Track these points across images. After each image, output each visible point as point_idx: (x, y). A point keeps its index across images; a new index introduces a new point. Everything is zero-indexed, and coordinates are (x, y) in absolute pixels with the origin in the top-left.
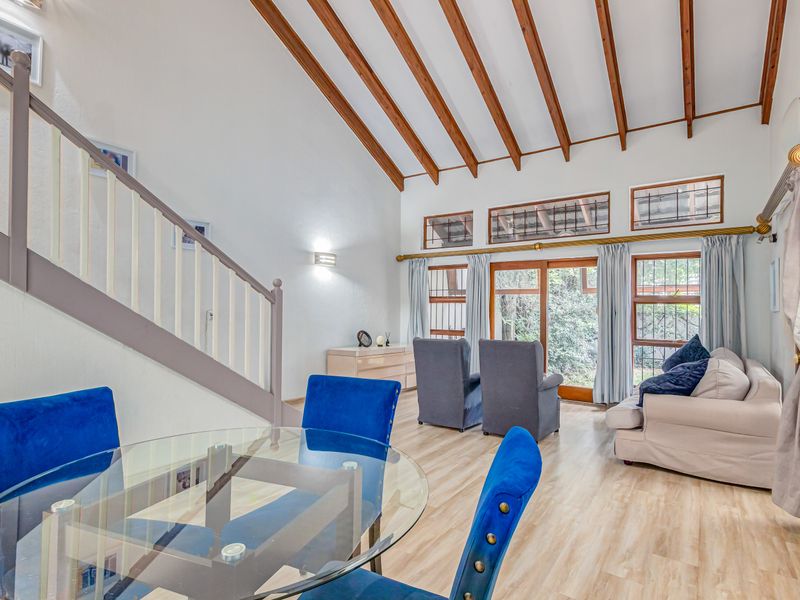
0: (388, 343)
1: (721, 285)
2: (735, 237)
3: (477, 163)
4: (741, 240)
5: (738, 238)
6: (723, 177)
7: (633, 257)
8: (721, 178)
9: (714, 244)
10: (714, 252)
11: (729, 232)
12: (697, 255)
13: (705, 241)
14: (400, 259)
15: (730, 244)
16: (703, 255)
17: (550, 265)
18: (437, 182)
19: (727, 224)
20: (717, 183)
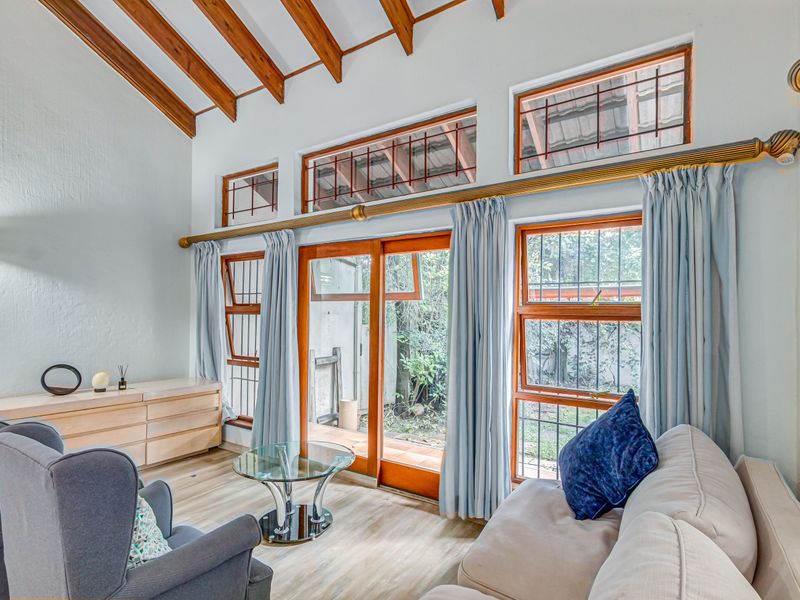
0: (123, 383)
1: (684, 277)
2: (716, 168)
3: (282, 78)
4: (729, 175)
5: (724, 170)
6: (689, 46)
7: (517, 226)
8: (686, 49)
9: (669, 188)
10: (670, 204)
11: (704, 157)
12: (634, 218)
13: (650, 180)
14: (187, 243)
15: (705, 185)
16: (647, 217)
17: (388, 246)
18: (233, 116)
19: (698, 142)
20: (678, 62)
